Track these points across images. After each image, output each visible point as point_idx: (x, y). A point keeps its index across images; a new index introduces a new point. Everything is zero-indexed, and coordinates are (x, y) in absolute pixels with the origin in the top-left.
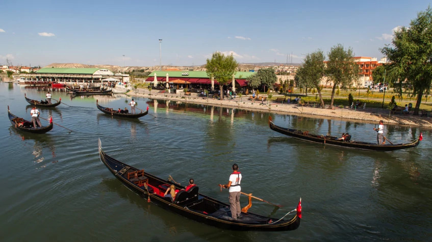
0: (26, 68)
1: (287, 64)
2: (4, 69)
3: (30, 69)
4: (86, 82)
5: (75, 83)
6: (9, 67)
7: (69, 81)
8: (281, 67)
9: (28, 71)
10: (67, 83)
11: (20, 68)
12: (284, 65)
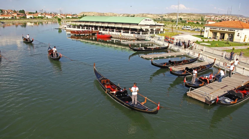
0: (70, 15)
1: (227, 14)
2: (58, 16)
3: (71, 15)
4: (132, 33)
5: (119, 33)
6: (61, 15)
7: (113, 31)
8: (223, 17)
9: (70, 17)
10: (110, 32)
11: (66, 15)
12: (225, 15)
